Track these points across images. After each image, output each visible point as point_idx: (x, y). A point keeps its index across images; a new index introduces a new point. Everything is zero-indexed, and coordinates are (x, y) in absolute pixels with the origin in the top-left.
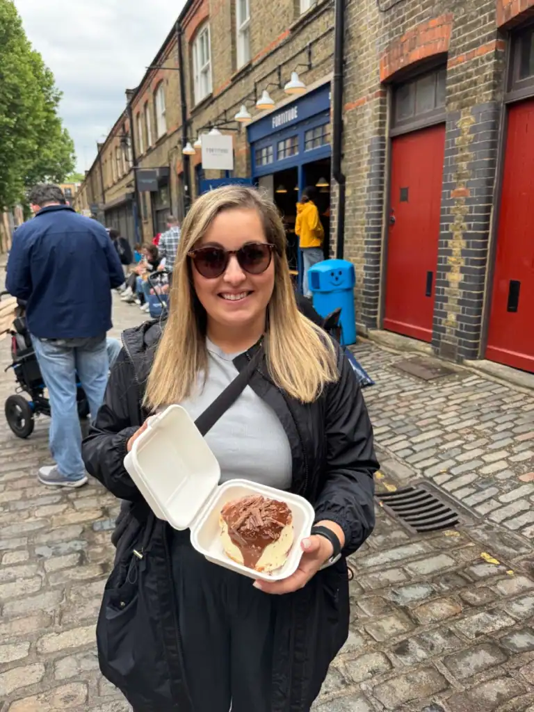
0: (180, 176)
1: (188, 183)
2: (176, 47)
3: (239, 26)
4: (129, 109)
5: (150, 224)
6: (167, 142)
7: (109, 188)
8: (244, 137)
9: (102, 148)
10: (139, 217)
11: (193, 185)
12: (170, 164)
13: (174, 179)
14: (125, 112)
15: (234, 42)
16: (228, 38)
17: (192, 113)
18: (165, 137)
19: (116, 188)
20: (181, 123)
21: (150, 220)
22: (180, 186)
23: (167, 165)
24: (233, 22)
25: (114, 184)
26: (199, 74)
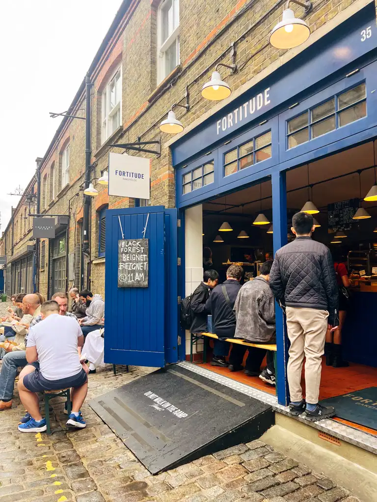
0: (80, 223)
1: (88, 229)
2: (85, 102)
3: (160, 46)
4: (39, 173)
5: (46, 273)
6: (69, 193)
7: (17, 244)
8: (166, 160)
9: (15, 212)
10: (37, 266)
11: (93, 229)
12: (70, 213)
13: (73, 226)
14: (34, 177)
15: (153, 62)
16: (147, 61)
17: (96, 156)
18: (68, 188)
19: (22, 243)
20: (84, 170)
21: (46, 269)
22: (80, 232)
23: (68, 214)
24: (153, 42)
25: (21, 240)
26: (107, 118)
